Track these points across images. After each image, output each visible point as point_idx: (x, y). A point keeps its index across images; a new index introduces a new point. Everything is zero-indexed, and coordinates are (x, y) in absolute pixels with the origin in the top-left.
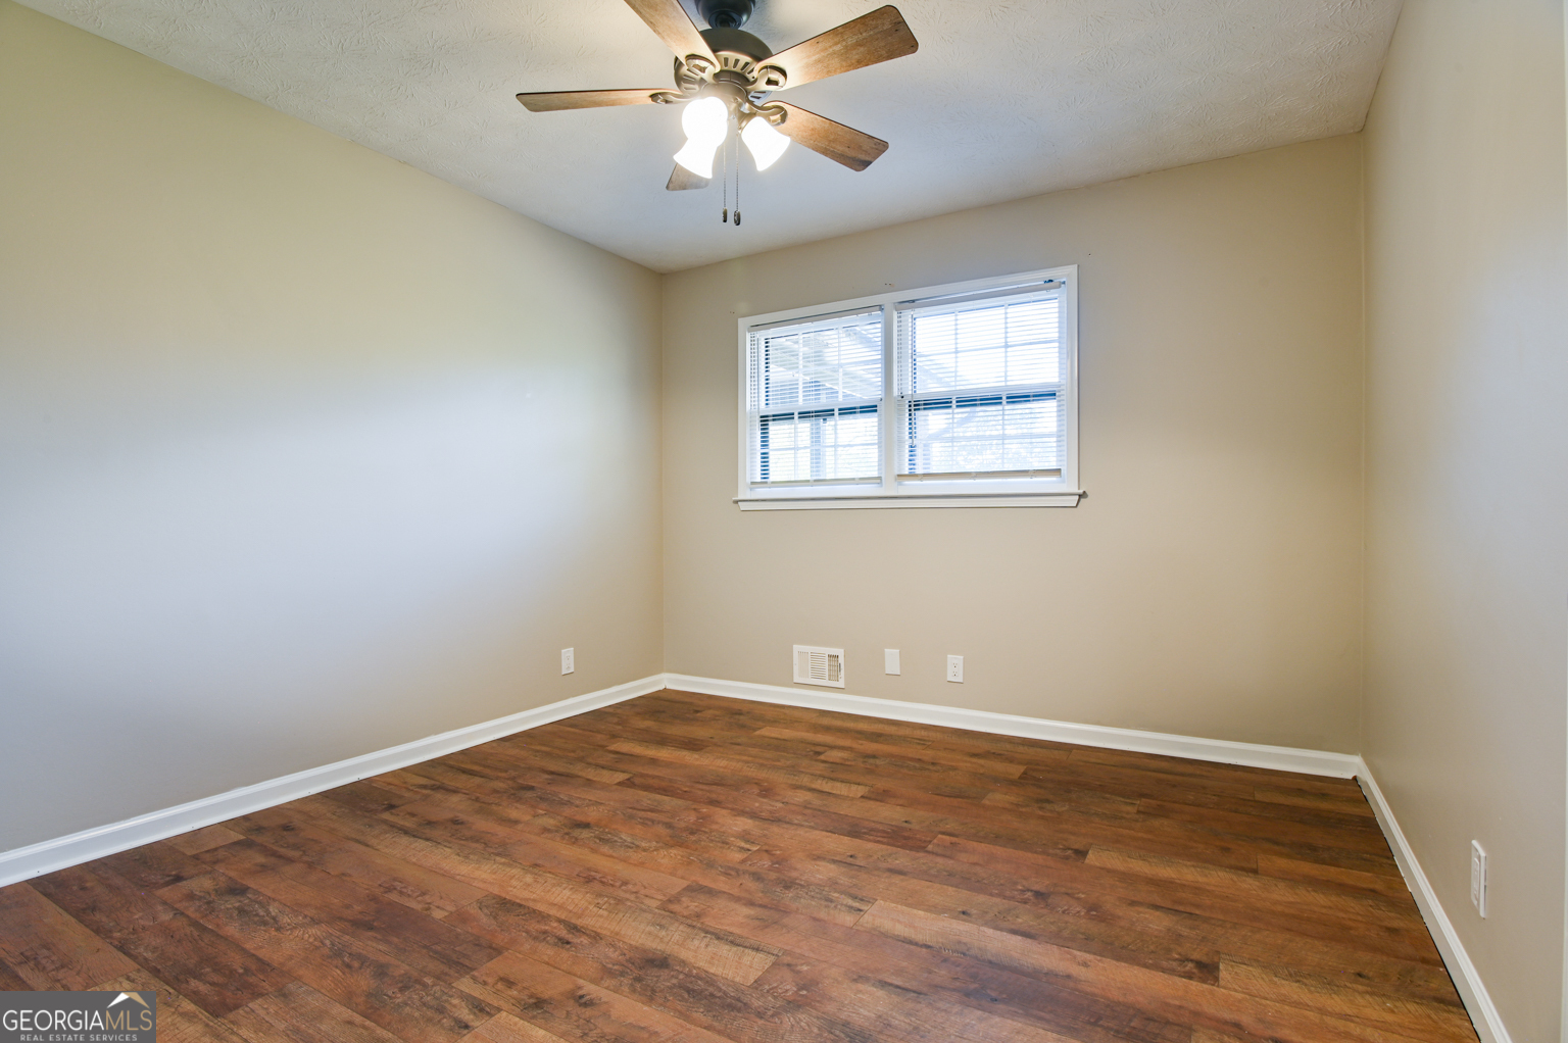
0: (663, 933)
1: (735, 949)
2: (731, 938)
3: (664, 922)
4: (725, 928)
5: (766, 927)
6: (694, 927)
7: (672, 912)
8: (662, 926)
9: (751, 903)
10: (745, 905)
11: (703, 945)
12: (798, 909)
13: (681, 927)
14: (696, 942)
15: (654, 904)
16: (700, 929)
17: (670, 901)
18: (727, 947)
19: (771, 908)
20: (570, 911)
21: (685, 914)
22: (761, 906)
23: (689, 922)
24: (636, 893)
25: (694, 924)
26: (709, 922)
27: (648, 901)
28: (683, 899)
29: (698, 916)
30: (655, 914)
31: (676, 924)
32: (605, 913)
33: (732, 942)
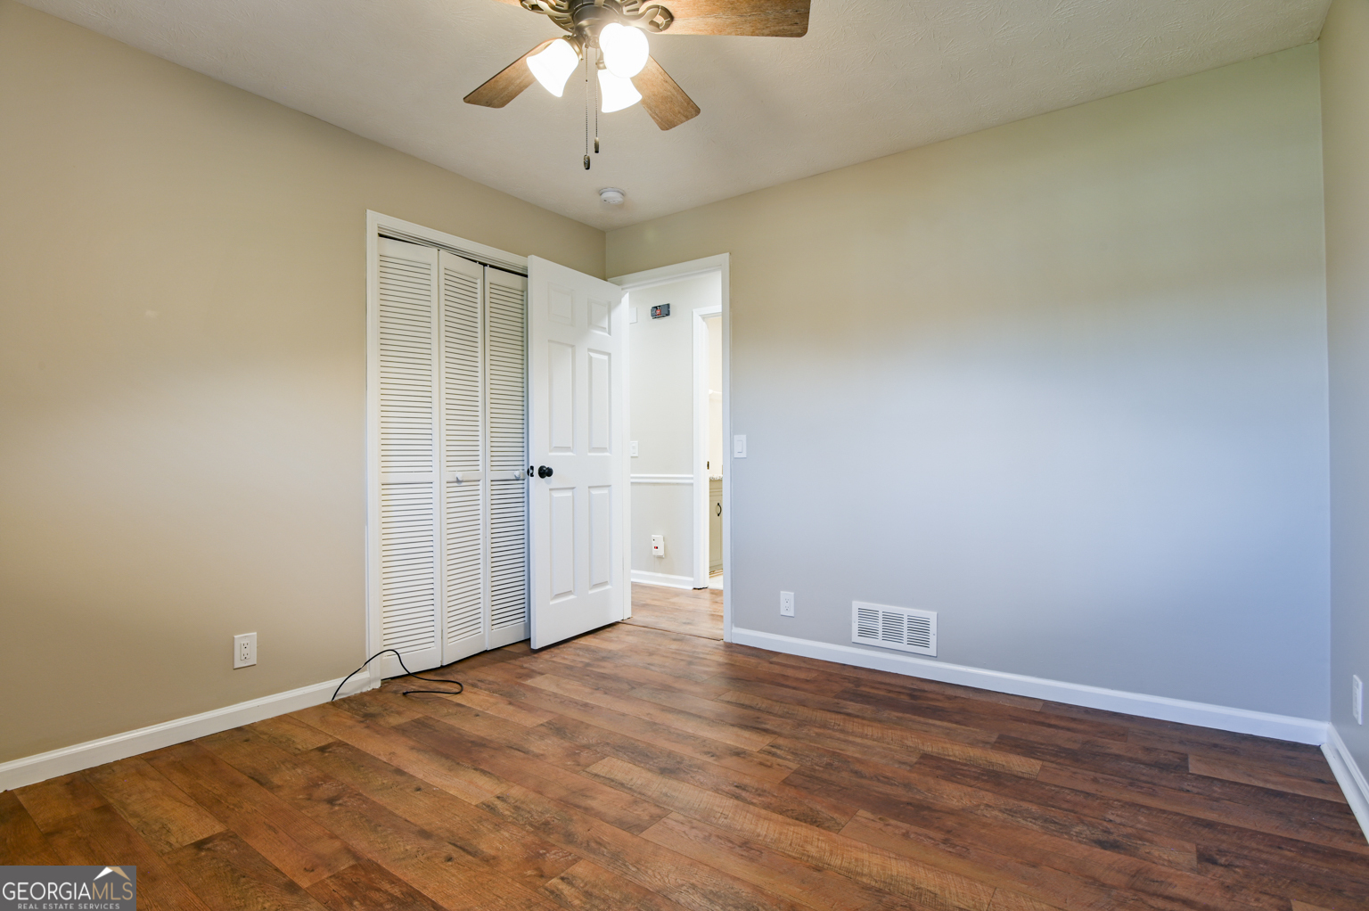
0: (664, 790)
1: (612, 777)
2: (612, 783)
3: (664, 799)
4: (616, 791)
5: (582, 790)
6: (640, 793)
7: (658, 806)
8: (666, 795)
9: (587, 810)
10: (592, 809)
11: (634, 780)
12: (549, 802)
13: (650, 794)
14: (639, 782)
15: (674, 815)
16: (635, 792)
17: (660, 817)
18: (617, 778)
19: (572, 804)
20: (748, 812)
21: (646, 804)
22: (579, 807)
23: (643, 798)
24: (693, 828)
25: (639, 796)
26: (626, 796)
27: (681, 818)
28: (647, 818)
29: (635, 802)
30: (672, 806)
31: (654, 796)
32: (716, 808)
33: (613, 781)
